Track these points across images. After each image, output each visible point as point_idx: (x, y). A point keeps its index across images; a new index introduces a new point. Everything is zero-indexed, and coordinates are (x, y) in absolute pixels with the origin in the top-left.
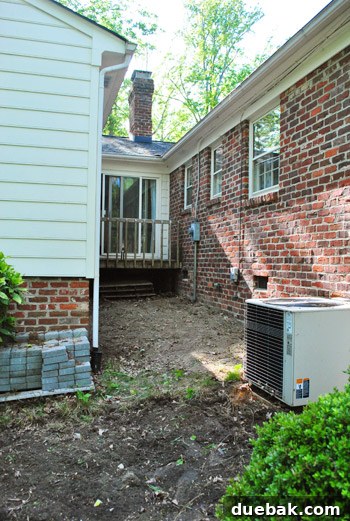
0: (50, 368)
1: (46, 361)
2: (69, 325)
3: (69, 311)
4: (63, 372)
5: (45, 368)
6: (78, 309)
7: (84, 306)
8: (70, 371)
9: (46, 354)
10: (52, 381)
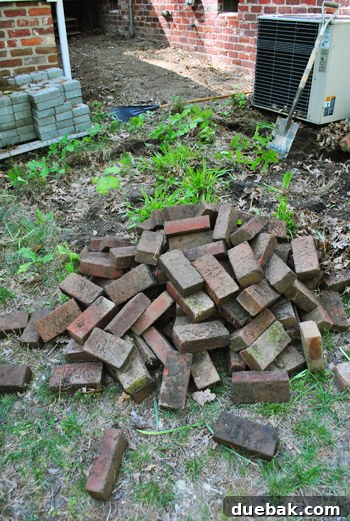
0: (46, 114)
1: (40, 106)
2: (36, 66)
3: (34, 48)
4: (60, 117)
5: (40, 115)
6: (43, 45)
7: (49, 40)
8: (67, 115)
9: (39, 98)
10: (50, 128)
